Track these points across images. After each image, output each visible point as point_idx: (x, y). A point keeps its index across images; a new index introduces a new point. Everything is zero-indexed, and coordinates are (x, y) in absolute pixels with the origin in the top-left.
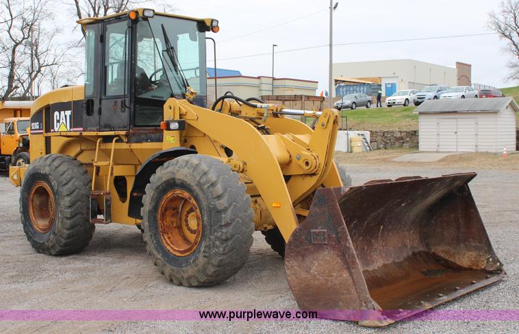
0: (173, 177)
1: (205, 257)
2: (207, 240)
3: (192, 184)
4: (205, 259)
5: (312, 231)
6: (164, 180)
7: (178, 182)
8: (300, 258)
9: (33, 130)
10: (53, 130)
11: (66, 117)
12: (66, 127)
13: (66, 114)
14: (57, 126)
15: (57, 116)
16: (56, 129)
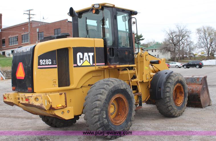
3: (183, 80)
7: (179, 81)
9: (43, 65)
10: (76, 65)
11: (89, 56)
12: (90, 63)
13: (89, 55)
14: (80, 63)
15: (80, 55)
16: (79, 64)
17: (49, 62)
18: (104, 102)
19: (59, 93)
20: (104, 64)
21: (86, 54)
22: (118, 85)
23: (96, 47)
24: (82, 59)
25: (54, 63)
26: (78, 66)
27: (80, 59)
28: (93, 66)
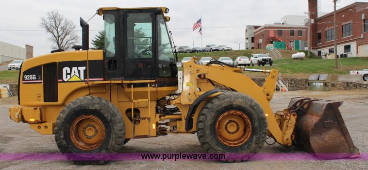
0: (231, 104)
1: (256, 143)
2: (258, 134)
3: (247, 107)
4: (256, 145)
5: (326, 122)
6: (224, 106)
7: (234, 106)
8: (319, 135)
9: (27, 80)
10: (62, 80)
11: (79, 71)
12: (80, 78)
13: (79, 69)
14: (67, 78)
15: (66, 70)
16: (65, 79)
17: (33, 77)
18: (63, 122)
19: (33, 108)
20: (102, 79)
21: (75, 69)
22: (86, 104)
23: (89, 61)
24: (70, 74)
25: (39, 78)
26: (64, 81)
27: (67, 74)
28: (84, 81)
